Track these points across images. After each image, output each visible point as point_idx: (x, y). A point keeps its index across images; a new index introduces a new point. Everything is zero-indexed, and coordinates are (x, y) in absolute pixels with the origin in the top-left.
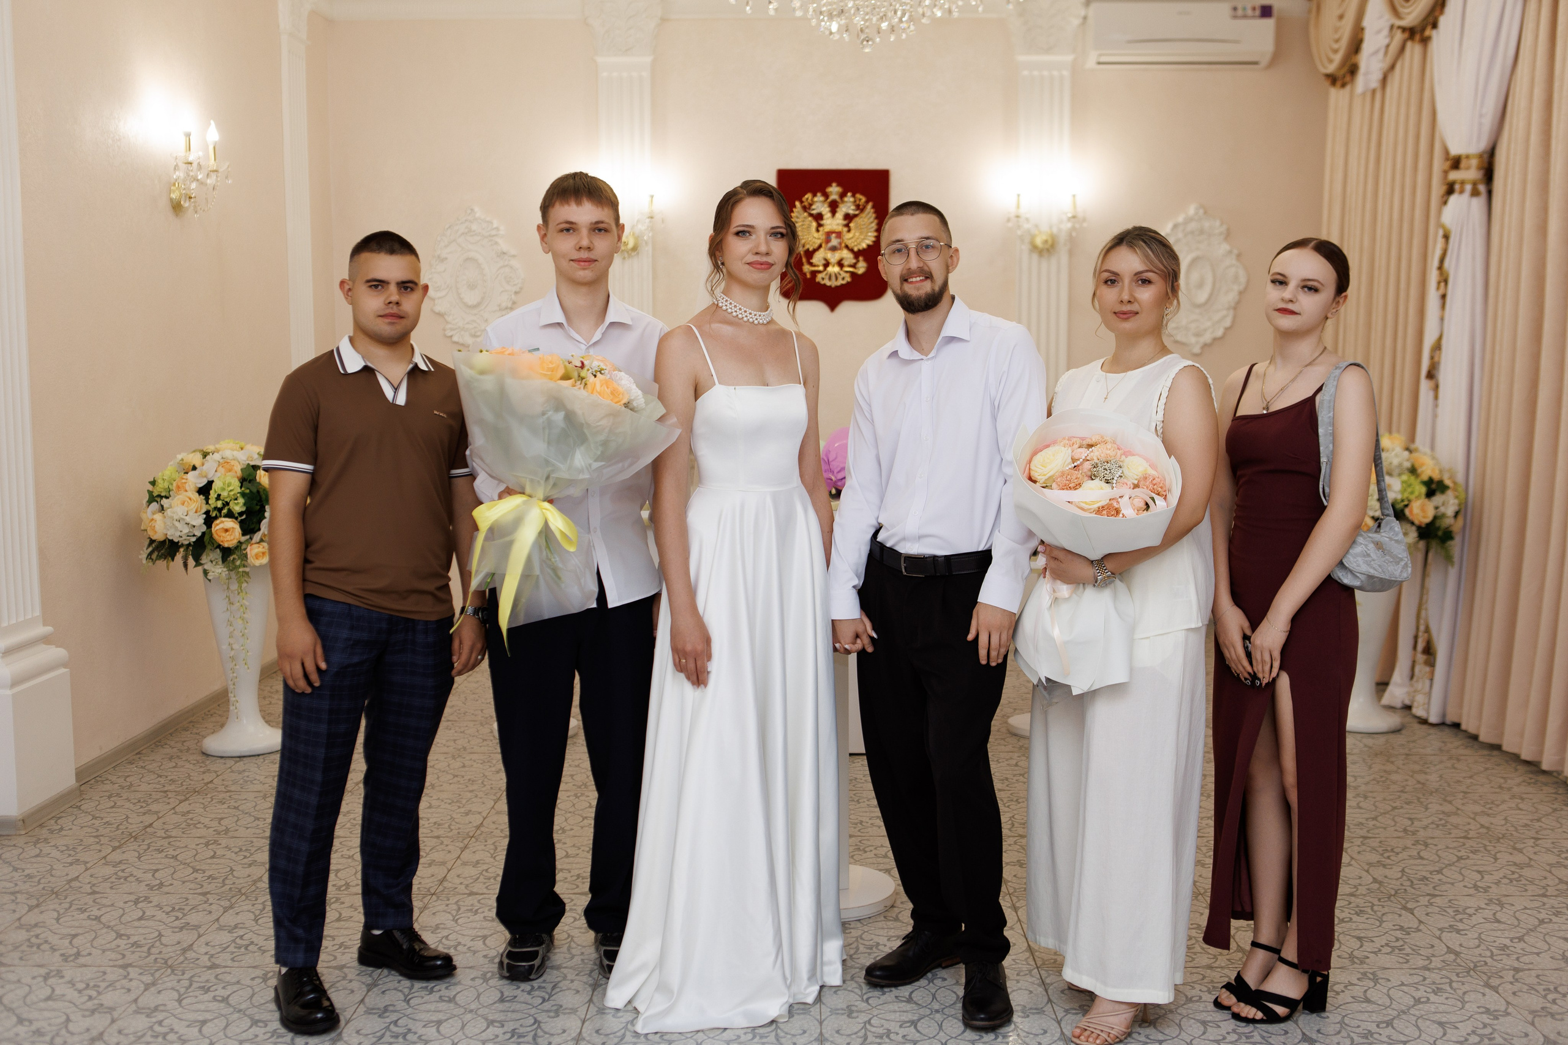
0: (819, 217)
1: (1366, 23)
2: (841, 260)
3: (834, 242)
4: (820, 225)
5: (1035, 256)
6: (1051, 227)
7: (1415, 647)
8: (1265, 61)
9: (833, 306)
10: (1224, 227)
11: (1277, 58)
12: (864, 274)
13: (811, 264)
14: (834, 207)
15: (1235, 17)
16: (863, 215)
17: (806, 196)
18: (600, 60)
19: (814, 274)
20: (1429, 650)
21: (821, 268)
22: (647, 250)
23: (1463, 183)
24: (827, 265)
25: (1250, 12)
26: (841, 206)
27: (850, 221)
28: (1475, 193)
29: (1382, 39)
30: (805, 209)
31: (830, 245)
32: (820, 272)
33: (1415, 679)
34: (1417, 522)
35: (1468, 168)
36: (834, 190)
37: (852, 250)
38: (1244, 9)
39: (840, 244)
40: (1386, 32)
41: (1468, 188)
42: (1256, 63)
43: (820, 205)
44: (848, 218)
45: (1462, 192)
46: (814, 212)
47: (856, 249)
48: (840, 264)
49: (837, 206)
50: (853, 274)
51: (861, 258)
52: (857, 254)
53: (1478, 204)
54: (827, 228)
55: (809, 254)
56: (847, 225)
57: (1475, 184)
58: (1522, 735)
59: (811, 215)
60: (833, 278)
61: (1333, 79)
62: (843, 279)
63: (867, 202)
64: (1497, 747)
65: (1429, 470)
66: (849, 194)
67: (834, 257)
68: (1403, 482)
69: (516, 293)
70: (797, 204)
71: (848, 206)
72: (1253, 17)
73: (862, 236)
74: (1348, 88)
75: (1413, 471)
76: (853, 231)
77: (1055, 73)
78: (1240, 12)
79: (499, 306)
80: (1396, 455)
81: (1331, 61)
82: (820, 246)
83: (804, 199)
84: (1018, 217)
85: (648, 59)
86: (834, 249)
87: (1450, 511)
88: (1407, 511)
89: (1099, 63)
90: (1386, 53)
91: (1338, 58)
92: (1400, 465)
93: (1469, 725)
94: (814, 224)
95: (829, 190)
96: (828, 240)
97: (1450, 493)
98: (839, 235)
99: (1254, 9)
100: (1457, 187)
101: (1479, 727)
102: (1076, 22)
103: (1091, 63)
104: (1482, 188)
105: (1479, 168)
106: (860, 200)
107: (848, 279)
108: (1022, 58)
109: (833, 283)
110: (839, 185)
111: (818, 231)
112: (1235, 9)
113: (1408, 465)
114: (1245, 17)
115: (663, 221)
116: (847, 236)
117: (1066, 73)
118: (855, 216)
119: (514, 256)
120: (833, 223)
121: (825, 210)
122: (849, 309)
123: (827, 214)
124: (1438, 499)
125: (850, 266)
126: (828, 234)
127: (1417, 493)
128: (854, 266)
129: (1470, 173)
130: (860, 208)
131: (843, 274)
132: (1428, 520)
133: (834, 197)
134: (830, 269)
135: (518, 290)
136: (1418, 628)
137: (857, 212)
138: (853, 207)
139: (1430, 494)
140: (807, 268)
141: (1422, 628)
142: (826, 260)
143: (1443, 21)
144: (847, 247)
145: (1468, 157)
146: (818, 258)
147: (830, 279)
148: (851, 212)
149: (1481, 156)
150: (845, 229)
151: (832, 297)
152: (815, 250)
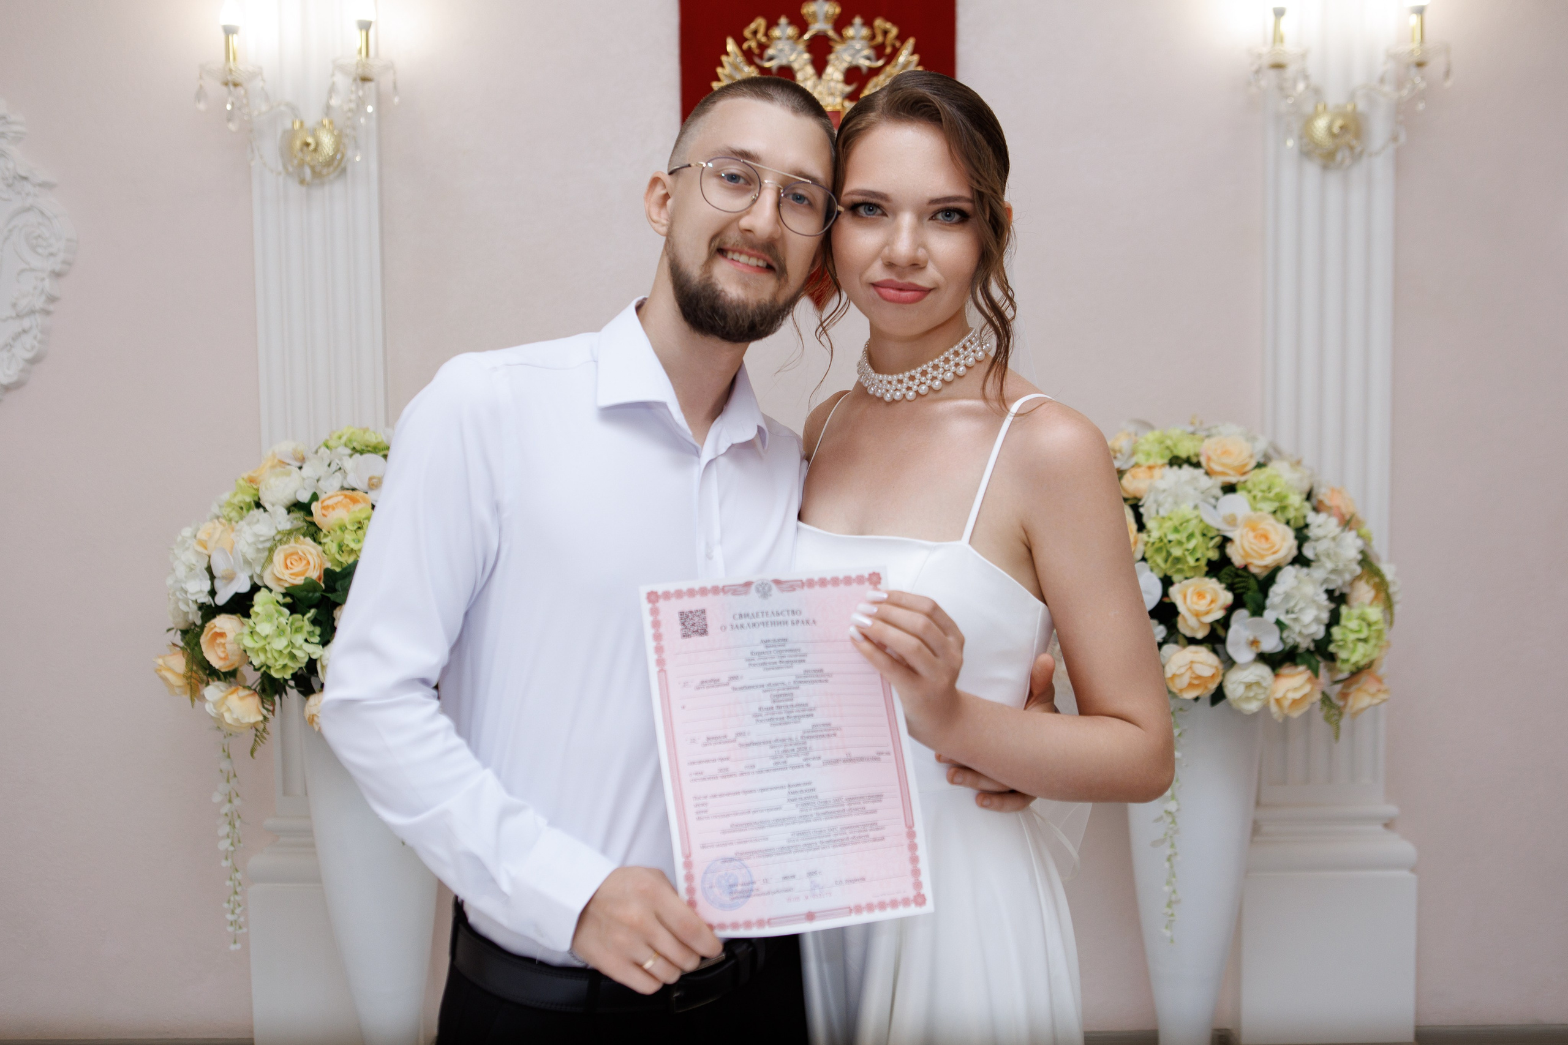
5: (1312, 170)
6: (1352, 96)
14: (820, 51)
17: (753, 26)
26: (838, 47)
27: (861, 87)
30: (748, 56)
36: (820, 11)
43: (786, 48)
44: (857, 78)
46: (773, 64)
49: (830, 50)
56: (854, 95)
66: (858, 21)
69: (57, 275)
70: (731, 46)
71: (854, 48)
79: (14, 305)
83: (747, 33)
84: (1278, 66)
95: (809, 9)
106: (885, 33)
110: (829, 3)
118: (874, 71)
119: (46, 185)
121: (799, 58)
123: (804, 67)
130: (886, 53)
133: (820, 27)
135: (58, 267)
137: (880, 63)
138: (867, 52)
148: (864, 63)
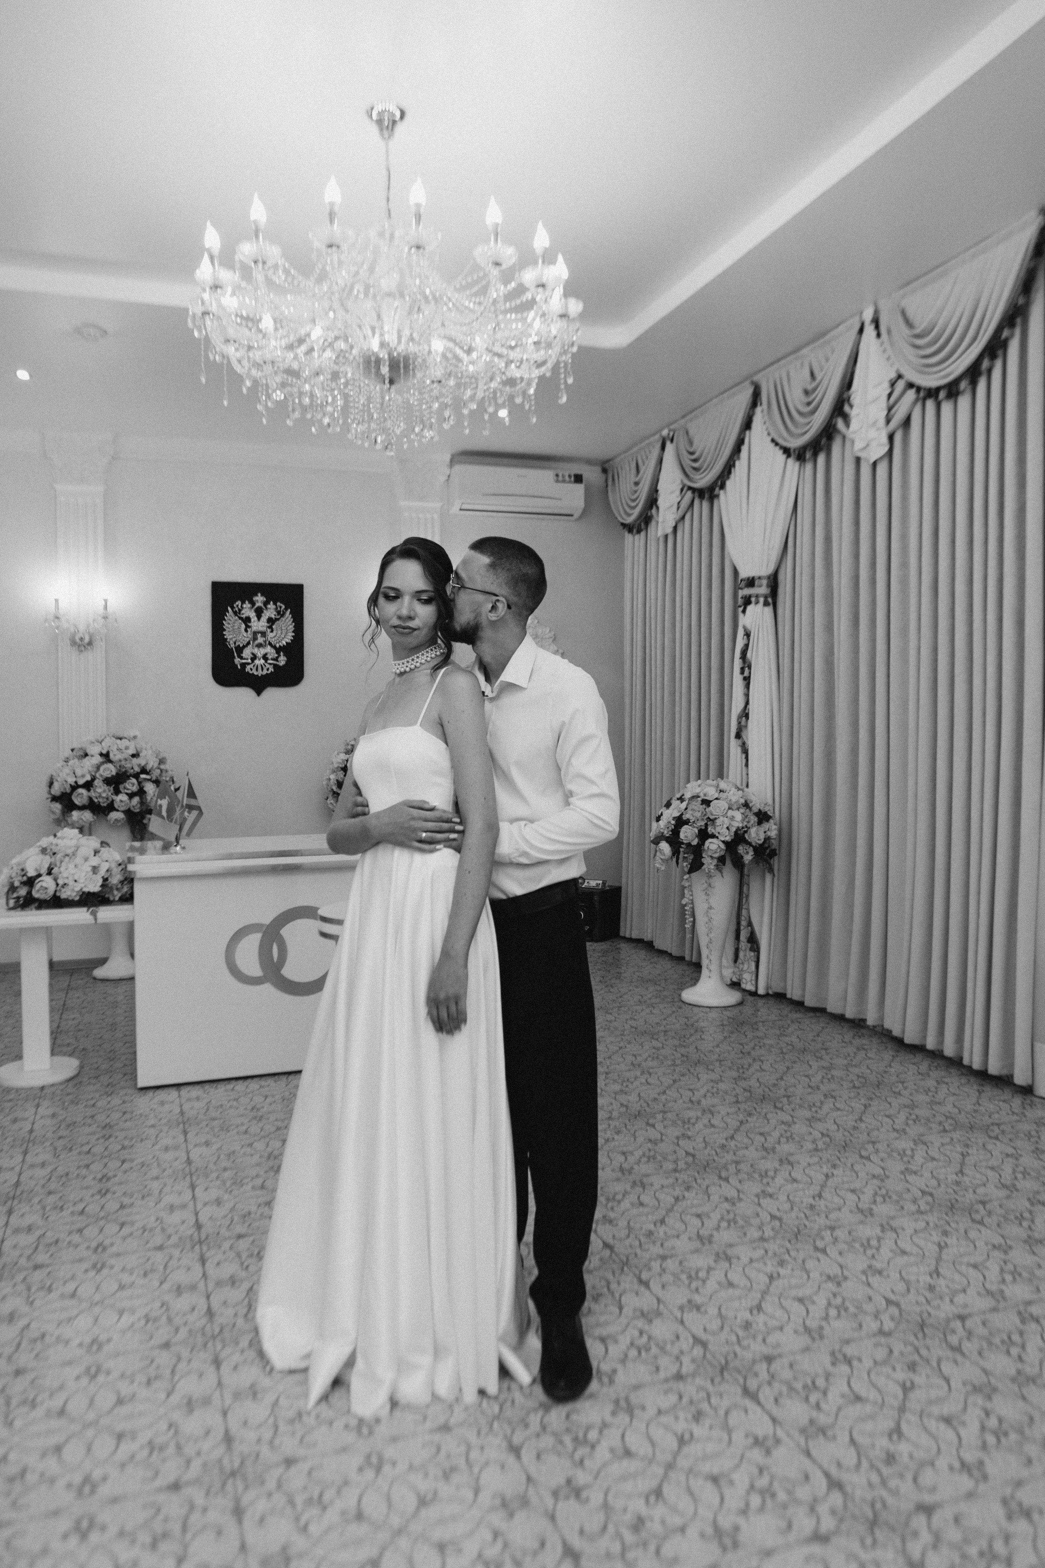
0: (247, 620)
1: (661, 487)
2: (266, 654)
3: (260, 640)
4: (247, 627)
7: (737, 937)
8: (576, 516)
9: (259, 693)
10: (553, 633)
11: (585, 512)
12: (284, 666)
13: (242, 658)
14: (259, 613)
15: (557, 481)
16: (283, 619)
18: (58, 487)
19: (244, 665)
20: (753, 940)
21: (249, 661)
22: (100, 646)
23: (757, 596)
24: (254, 657)
25: (567, 478)
27: (273, 624)
28: (766, 604)
29: (675, 497)
30: (235, 613)
31: (256, 642)
32: (249, 664)
33: (739, 961)
34: (754, 844)
35: (760, 586)
36: (259, 599)
37: (274, 647)
38: (563, 476)
39: (265, 642)
40: (678, 492)
41: (762, 600)
42: (571, 515)
43: (248, 611)
44: (271, 621)
45: (757, 602)
46: (244, 616)
47: (278, 646)
48: (265, 657)
50: (275, 666)
51: (282, 653)
52: (278, 650)
53: (769, 610)
54: (254, 629)
55: (240, 650)
56: (270, 627)
57: (766, 597)
58: (845, 999)
59: (241, 618)
60: (260, 668)
61: (629, 528)
62: (268, 669)
63: (286, 609)
64: (822, 1011)
65: (757, 805)
67: (260, 652)
68: (743, 814)
71: (270, 612)
72: (570, 482)
73: (284, 634)
74: (643, 534)
75: (746, 805)
76: (275, 632)
77: (429, 516)
78: (560, 478)
80: (734, 794)
81: (629, 515)
82: (248, 643)
85: (101, 488)
86: (259, 646)
87: (773, 833)
88: (746, 836)
89: (461, 510)
90: (678, 508)
91: (636, 512)
92: (737, 802)
93: (794, 993)
94: (243, 626)
95: (255, 598)
96: (255, 639)
97: (771, 821)
98: (264, 634)
99: (570, 476)
100: (753, 599)
101: (803, 996)
102: (443, 479)
103: (455, 510)
104: (770, 600)
105: (768, 586)
107: (271, 669)
108: (403, 503)
109: (260, 673)
110: (262, 595)
111: (246, 631)
112: (557, 475)
113: (742, 801)
114: (564, 481)
115: (116, 620)
116: (270, 635)
117: (436, 516)
118: (277, 620)
120: (259, 625)
121: (252, 615)
122: (272, 694)
123: (254, 618)
124: (766, 826)
125: (272, 659)
126: (255, 634)
127: (752, 822)
128: (276, 659)
129: (762, 589)
130: (281, 614)
131: (268, 666)
132: (761, 842)
133: (259, 604)
134: (257, 662)
136: (738, 924)
139: (760, 823)
140: (237, 661)
141: (744, 923)
142: (253, 654)
143: (728, 483)
144: (270, 644)
145: (760, 578)
146: (247, 653)
147: (257, 670)
149: (769, 577)
150: (269, 630)
151: (259, 685)
152: (244, 647)
